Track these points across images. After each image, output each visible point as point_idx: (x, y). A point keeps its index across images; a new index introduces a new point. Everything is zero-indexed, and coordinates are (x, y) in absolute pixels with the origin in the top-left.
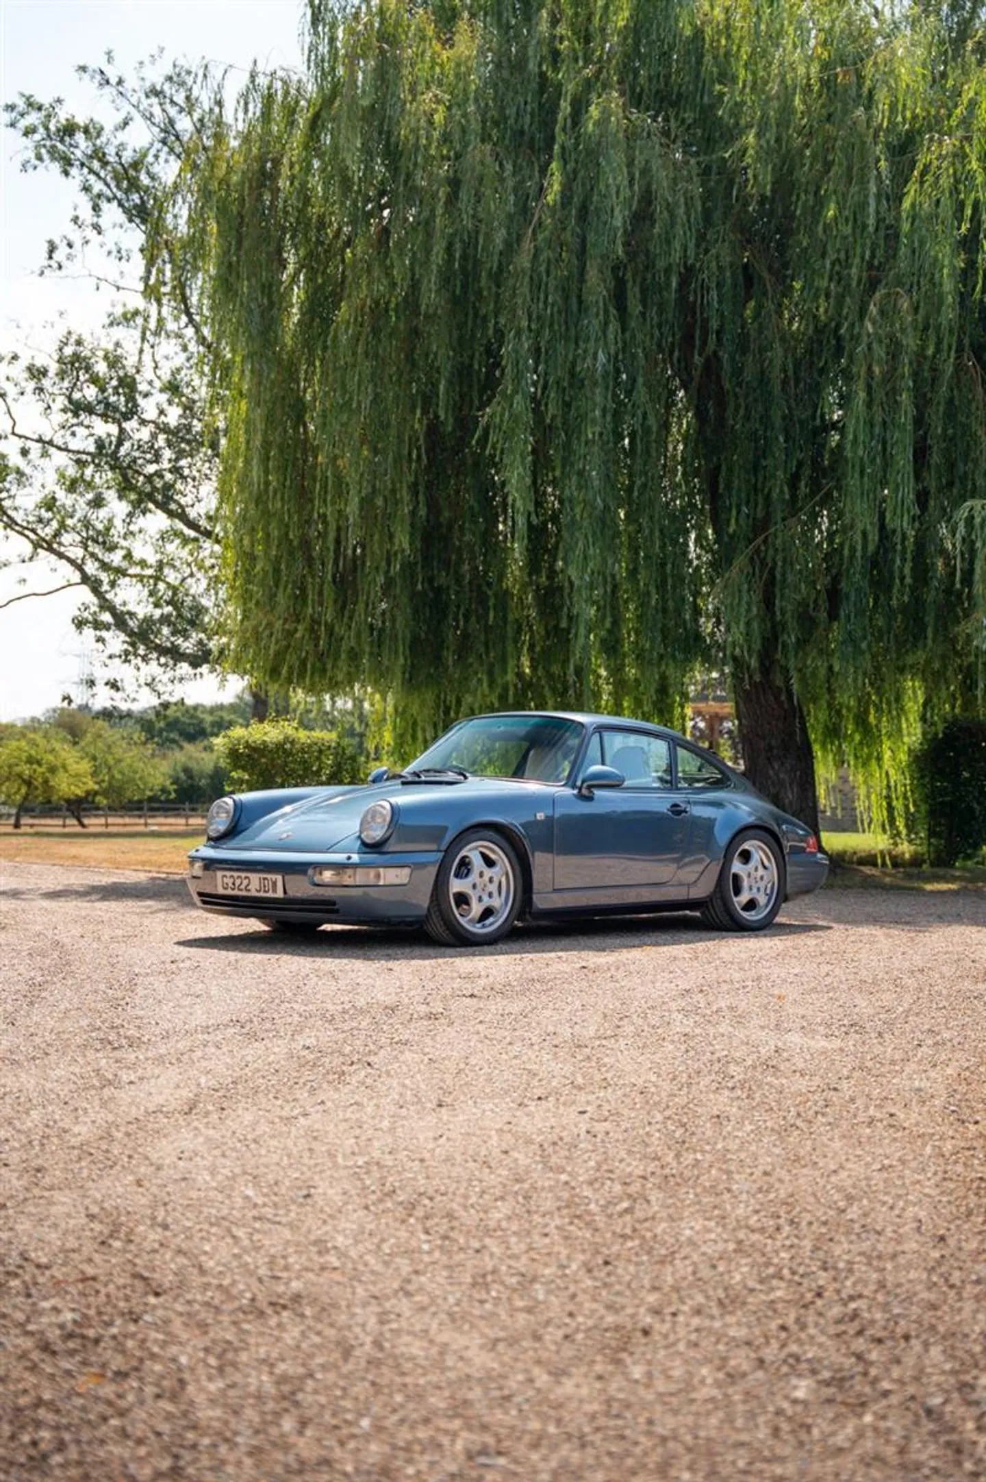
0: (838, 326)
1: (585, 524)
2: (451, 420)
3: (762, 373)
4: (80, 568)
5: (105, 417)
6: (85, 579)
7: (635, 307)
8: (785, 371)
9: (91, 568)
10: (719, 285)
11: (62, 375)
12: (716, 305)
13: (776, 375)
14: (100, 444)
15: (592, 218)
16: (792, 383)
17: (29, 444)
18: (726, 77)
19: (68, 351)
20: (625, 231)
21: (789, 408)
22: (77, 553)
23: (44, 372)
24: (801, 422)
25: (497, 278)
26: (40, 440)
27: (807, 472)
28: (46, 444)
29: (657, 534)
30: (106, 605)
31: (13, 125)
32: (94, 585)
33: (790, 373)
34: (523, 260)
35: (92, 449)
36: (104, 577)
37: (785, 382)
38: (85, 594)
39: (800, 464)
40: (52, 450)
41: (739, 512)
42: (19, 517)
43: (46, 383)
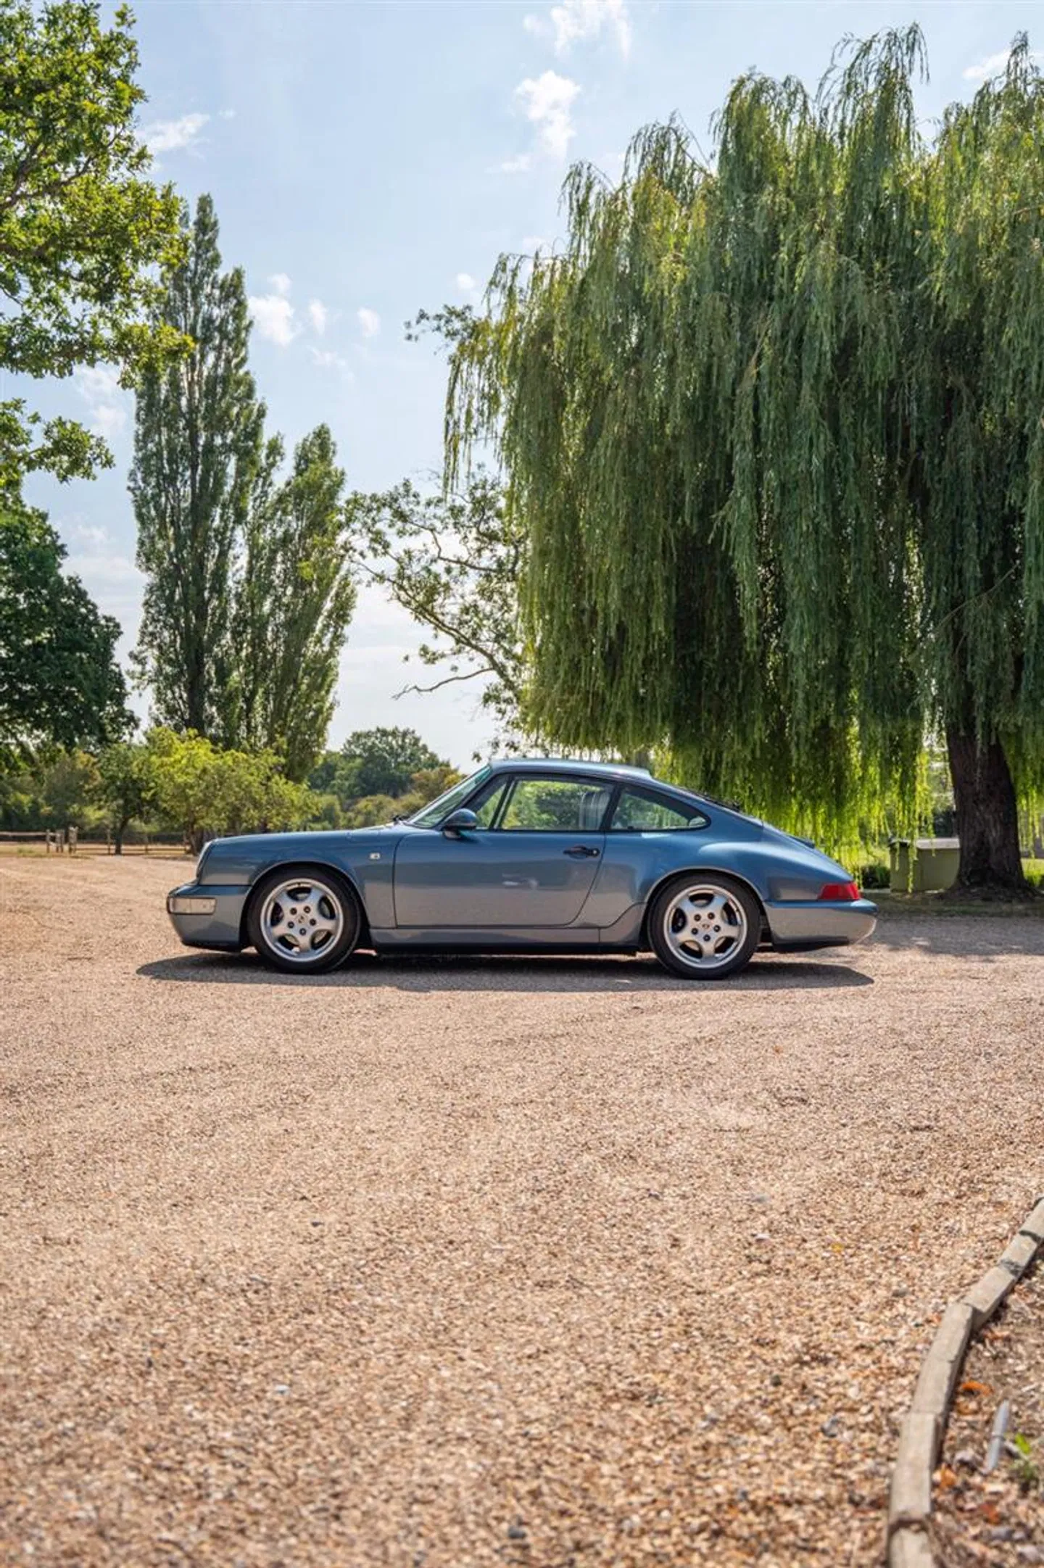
0: (1023, 426)
1: (802, 603)
2: (696, 525)
3: (958, 470)
4: (491, 657)
5: (506, 543)
6: (495, 666)
7: (846, 419)
8: (978, 468)
9: (500, 657)
10: (919, 400)
11: (474, 511)
12: (915, 414)
13: (968, 472)
14: (500, 564)
15: (806, 345)
16: (984, 478)
17: (453, 565)
18: (926, 226)
19: (478, 494)
20: (833, 353)
21: (982, 500)
22: (490, 646)
23: (462, 509)
24: (992, 511)
25: (730, 402)
26: (458, 562)
27: (998, 555)
28: (463, 564)
29: (869, 613)
30: (510, 685)
31: (438, 329)
32: (501, 671)
33: (983, 470)
34: (747, 385)
35: (495, 567)
36: (510, 664)
37: (978, 476)
38: (493, 678)
39: (992, 548)
40: (468, 569)
41: (939, 590)
42: (447, 620)
43: (463, 519)
